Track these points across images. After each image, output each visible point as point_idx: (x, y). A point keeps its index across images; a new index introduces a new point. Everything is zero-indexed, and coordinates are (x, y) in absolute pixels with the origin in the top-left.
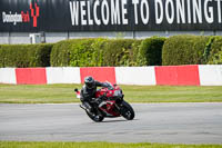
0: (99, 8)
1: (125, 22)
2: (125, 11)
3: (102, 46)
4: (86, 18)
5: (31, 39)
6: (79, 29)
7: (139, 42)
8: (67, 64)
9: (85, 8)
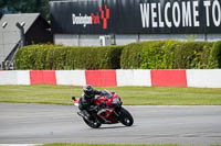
0: (170, 10)
1: (197, 24)
2: (196, 13)
3: (173, 49)
4: (156, 20)
5: (101, 42)
6: (150, 31)
7: (211, 45)
8: (138, 66)
9: (156, 10)
